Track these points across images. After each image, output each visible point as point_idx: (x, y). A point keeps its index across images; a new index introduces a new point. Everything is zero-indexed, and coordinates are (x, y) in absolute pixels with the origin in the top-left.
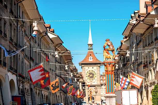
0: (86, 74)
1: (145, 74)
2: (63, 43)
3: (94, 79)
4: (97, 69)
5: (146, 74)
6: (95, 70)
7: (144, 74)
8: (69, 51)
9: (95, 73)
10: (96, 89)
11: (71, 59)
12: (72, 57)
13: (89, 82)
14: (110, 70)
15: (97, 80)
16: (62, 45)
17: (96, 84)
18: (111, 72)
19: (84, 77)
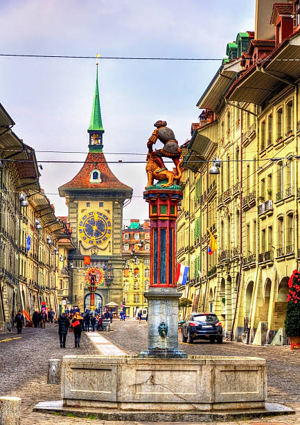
0: (79, 222)
1: (264, 231)
2: (13, 124)
3: (104, 240)
4: (113, 209)
5: (267, 230)
6: (108, 212)
7: (261, 230)
8: (29, 151)
9: (107, 221)
10: (109, 270)
11: (35, 176)
12: (39, 168)
13: (87, 247)
14: (166, 215)
15: (114, 244)
16: (10, 132)
17: (111, 254)
18: (168, 223)
19: (74, 231)
